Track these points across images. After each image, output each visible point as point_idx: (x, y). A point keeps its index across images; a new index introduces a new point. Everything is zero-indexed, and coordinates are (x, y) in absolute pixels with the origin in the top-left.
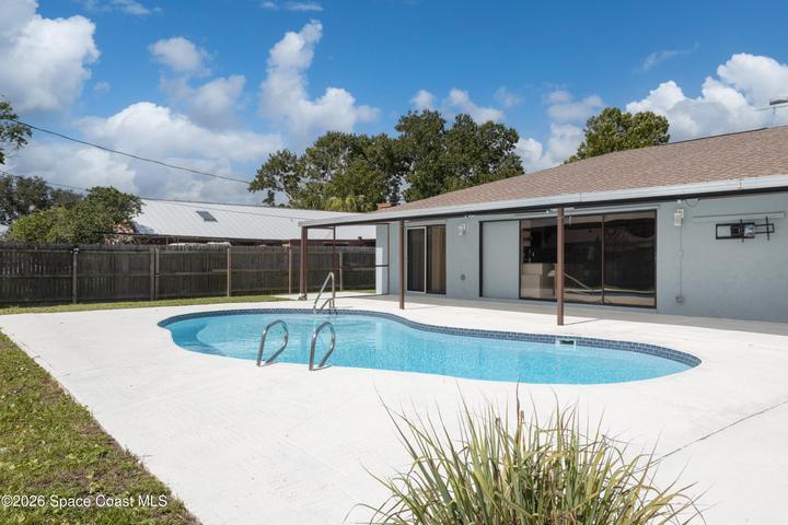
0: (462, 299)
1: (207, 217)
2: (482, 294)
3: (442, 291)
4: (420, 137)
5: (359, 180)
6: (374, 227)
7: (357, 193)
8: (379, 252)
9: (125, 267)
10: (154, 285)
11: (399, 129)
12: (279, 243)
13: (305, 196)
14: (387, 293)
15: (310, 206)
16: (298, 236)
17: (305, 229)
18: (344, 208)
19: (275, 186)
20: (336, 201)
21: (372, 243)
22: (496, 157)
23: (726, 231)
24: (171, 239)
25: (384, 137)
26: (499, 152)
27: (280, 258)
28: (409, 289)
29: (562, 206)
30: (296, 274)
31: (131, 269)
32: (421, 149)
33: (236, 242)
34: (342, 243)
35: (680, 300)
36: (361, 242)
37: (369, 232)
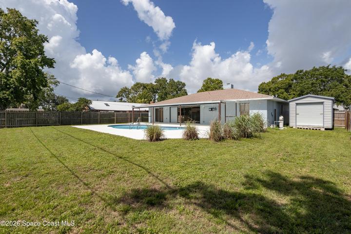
0: (167, 123)
1: (107, 105)
2: (170, 122)
3: (163, 122)
4: (161, 84)
5: (145, 95)
6: (148, 108)
7: (145, 99)
8: (149, 113)
9: (92, 117)
10: (99, 120)
11: (155, 82)
12: (126, 111)
13: (131, 99)
14: (151, 122)
15: (132, 102)
16: (132, 110)
17: (133, 108)
18: (141, 102)
19: (123, 97)
20: (139, 100)
21: (148, 111)
22: (180, 89)
23: (210, 109)
24: (100, 111)
25: (151, 83)
26: (181, 88)
27: (127, 115)
28: (156, 121)
29: (181, 105)
30: (131, 118)
31: (94, 117)
32: (161, 88)
33: (115, 111)
34: (141, 111)
35: (204, 122)
36: (146, 111)
37: (147, 109)
